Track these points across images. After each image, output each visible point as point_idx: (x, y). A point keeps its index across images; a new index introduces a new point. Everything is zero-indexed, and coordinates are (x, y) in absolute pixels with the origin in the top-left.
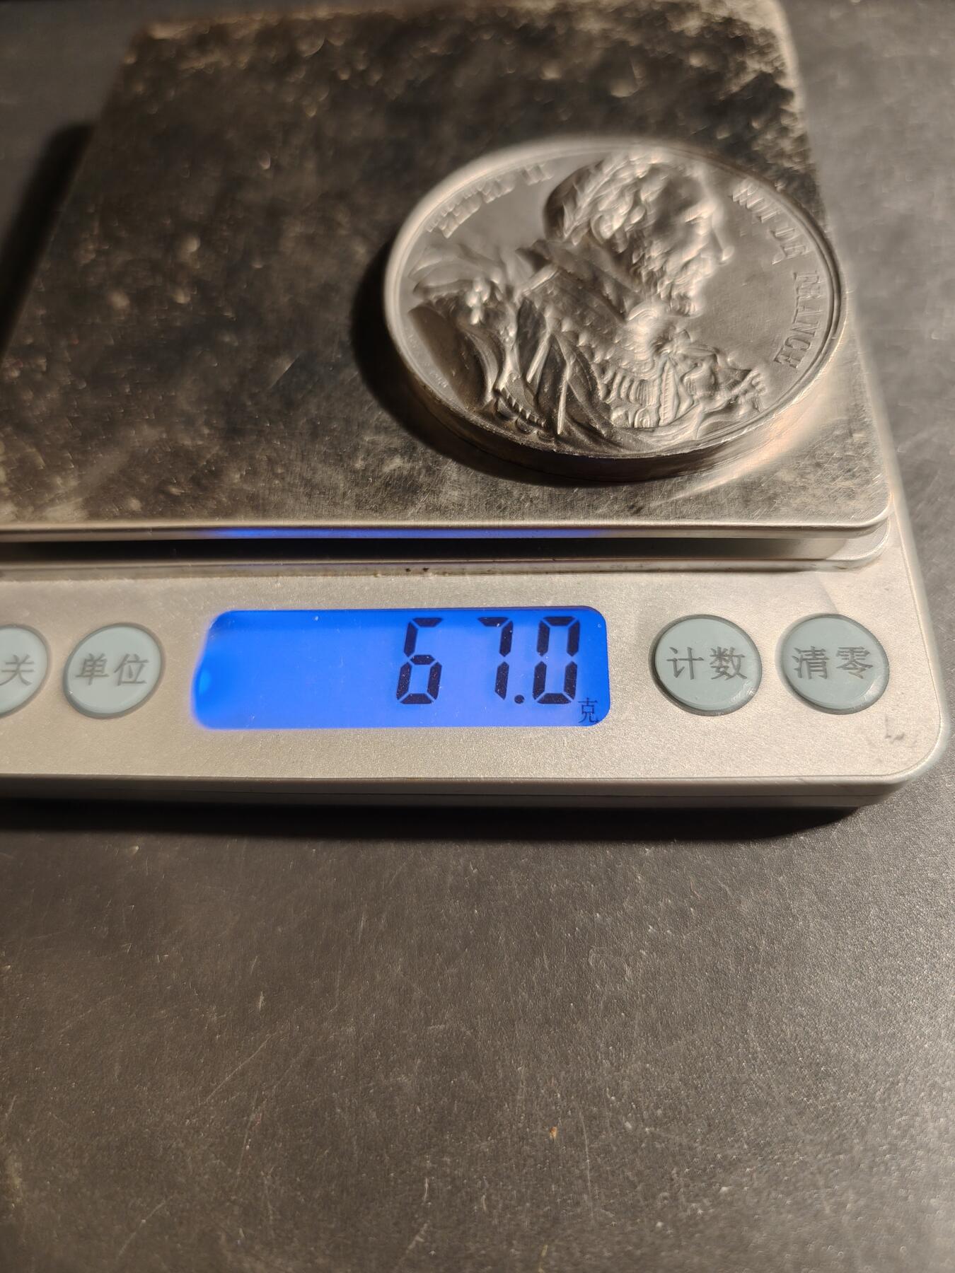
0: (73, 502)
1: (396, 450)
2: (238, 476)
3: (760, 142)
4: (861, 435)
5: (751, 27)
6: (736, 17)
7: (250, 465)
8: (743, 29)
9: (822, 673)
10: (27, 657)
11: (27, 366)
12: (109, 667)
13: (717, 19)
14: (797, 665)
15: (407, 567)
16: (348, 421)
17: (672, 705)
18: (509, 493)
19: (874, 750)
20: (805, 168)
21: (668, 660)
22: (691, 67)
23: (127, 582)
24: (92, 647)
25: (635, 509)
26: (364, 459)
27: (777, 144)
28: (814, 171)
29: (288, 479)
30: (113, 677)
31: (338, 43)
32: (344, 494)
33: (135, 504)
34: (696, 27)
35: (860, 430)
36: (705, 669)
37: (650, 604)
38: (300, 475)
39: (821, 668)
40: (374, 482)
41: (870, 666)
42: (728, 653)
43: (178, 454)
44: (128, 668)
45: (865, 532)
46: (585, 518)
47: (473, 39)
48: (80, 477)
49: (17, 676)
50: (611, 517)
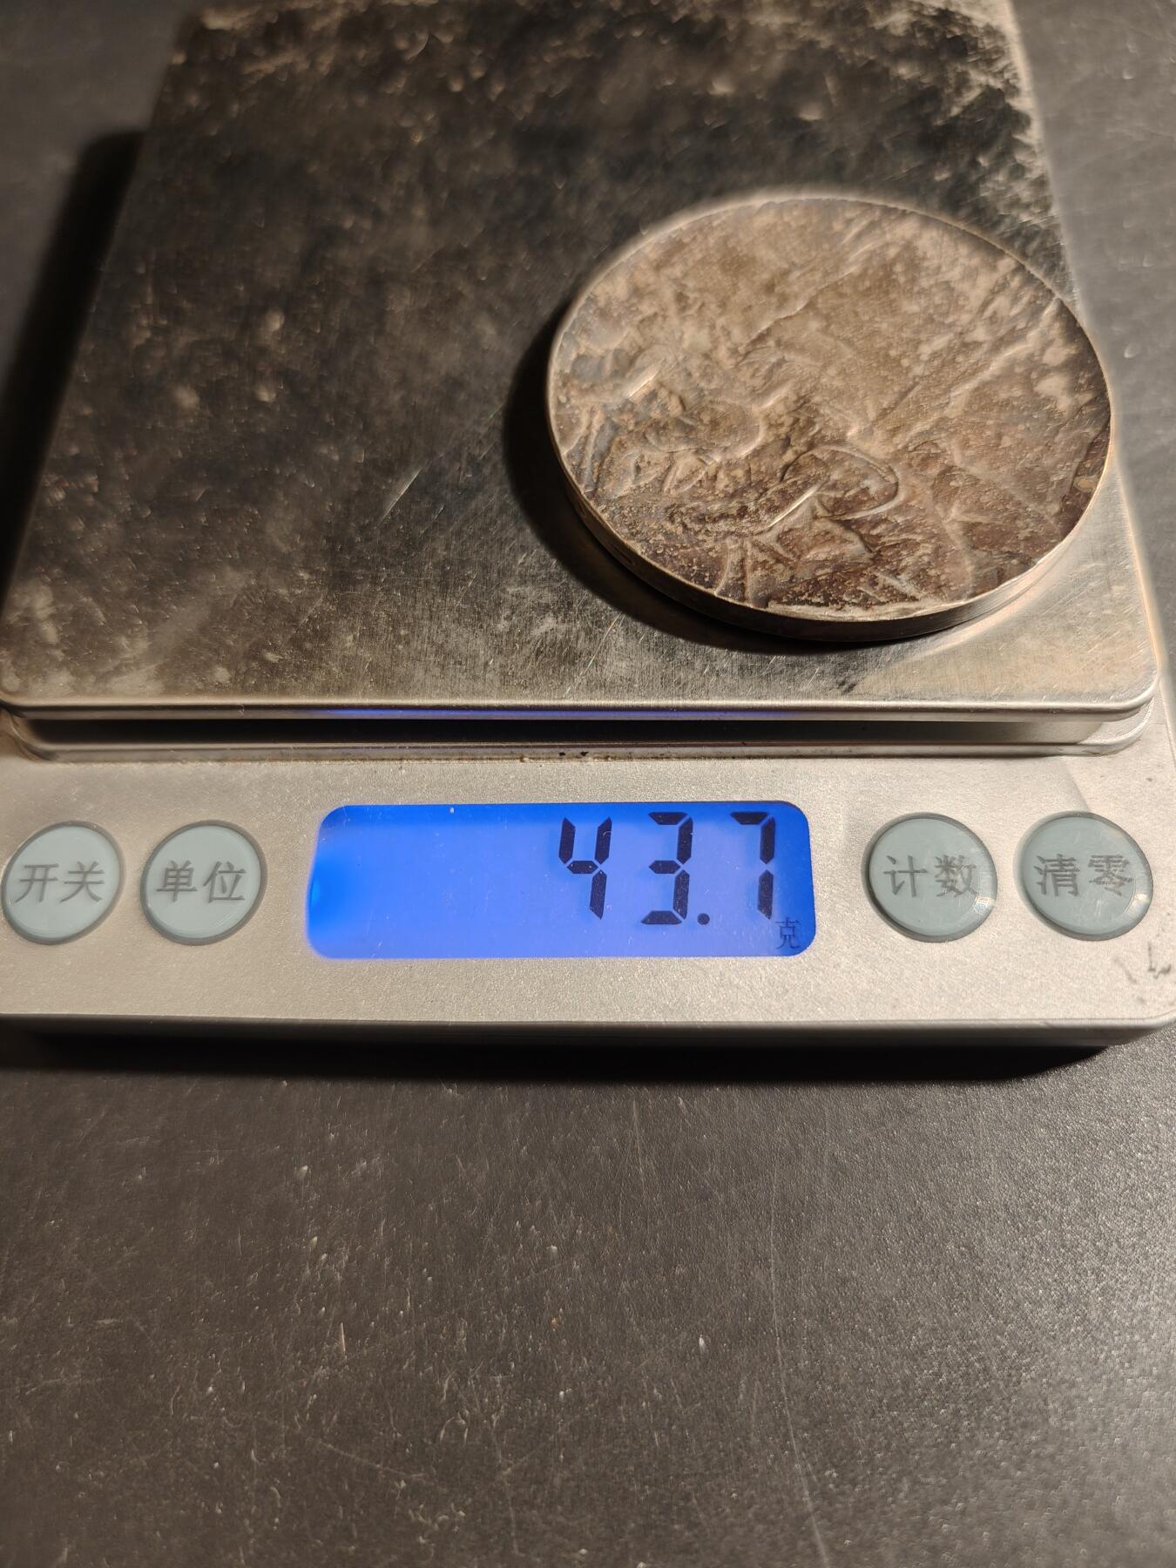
0: (143, 670)
1: (548, 606)
2: (350, 638)
3: (990, 185)
4: (1122, 588)
5: (975, 23)
6: (952, 9)
7: (364, 624)
8: (964, 27)
9: (1071, 889)
10: (95, 864)
11: (73, 484)
12: (198, 878)
13: (931, 10)
14: (1040, 878)
15: (562, 750)
16: (485, 567)
17: (890, 929)
18: (690, 664)
19: (1136, 987)
20: (1047, 222)
21: (886, 873)
22: (899, 78)
23: (211, 767)
24: (174, 853)
25: (846, 686)
26: (508, 618)
27: (1011, 187)
28: (1057, 226)
29: (414, 644)
30: (202, 892)
31: (447, 39)
32: (486, 664)
33: (222, 674)
34: (903, 21)
35: (1120, 582)
36: (928, 883)
37: (862, 798)
38: (429, 638)
39: (1070, 883)
40: (521, 648)
41: (1130, 880)
42: (956, 862)
43: (272, 606)
44: (222, 879)
45: (1127, 715)
46: (785, 698)
47: (619, 36)
48: (151, 636)
49: (83, 892)
50: (817, 697)
